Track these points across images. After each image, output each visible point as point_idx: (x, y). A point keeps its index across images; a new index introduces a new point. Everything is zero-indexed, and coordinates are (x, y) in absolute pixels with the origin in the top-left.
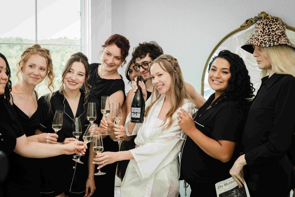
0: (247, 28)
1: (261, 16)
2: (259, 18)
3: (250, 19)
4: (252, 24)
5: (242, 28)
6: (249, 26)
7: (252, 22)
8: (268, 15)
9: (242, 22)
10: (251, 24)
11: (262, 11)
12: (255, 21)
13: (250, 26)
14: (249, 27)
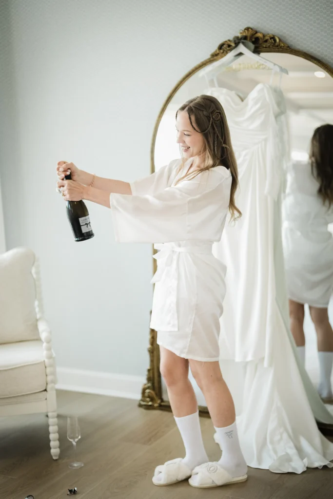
0: (222, 57)
1: (244, 34)
2: (241, 39)
3: (226, 42)
4: (231, 50)
5: (215, 57)
6: (225, 53)
7: (229, 46)
8: (256, 32)
9: (214, 48)
10: (229, 50)
11: (246, 26)
12: (235, 44)
13: (227, 53)
14: (225, 56)
